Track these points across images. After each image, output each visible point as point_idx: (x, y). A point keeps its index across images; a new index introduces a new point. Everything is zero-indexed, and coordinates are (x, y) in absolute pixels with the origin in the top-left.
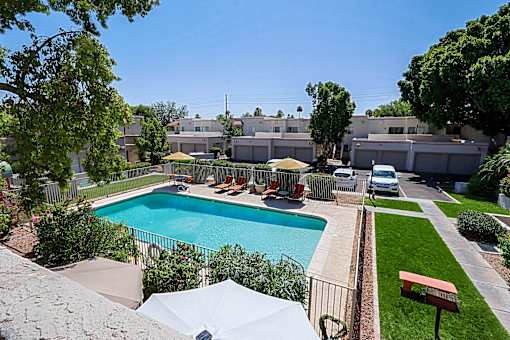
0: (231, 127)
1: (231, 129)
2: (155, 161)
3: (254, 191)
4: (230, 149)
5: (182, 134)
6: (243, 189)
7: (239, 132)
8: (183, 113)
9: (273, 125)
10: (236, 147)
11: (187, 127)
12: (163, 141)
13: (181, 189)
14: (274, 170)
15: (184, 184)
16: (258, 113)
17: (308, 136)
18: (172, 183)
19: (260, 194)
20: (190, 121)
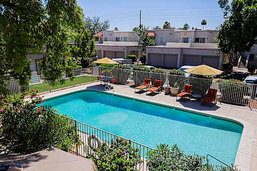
0: (146, 38)
1: (146, 40)
2: (85, 64)
3: (169, 93)
4: (145, 56)
5: (105, 43)
6: (159, 91)
7: (153, 42)
8: (106, 26)
9: (183, 36)
10: (149, 54)
11: (109, 37)
12: (92, 49)
13: (107, 88)
14: (187, 75)
15: (109, 84)
16: (166, 26)
17: (216, 46)
18: (99, 83)
19: (175, 95)
20: (111, 33)
